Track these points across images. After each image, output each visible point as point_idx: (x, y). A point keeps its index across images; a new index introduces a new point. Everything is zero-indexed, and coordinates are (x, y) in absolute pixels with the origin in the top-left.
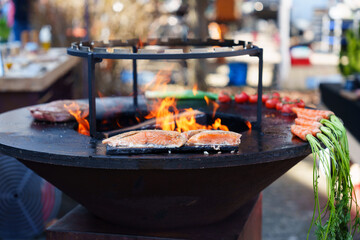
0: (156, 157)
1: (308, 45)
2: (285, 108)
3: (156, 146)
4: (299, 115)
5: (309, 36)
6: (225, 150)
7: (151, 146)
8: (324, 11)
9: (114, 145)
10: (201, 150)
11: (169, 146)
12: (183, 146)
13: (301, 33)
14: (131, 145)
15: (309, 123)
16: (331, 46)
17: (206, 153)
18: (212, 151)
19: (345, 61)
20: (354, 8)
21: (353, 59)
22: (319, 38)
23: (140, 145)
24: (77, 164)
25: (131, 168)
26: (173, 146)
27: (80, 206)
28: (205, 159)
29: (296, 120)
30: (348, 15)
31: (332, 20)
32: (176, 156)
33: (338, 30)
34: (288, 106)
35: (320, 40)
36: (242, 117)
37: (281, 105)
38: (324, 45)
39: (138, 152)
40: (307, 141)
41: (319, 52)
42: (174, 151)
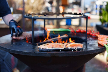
0: (56, 52)
1: (90, 13)
2: (94, 35)
3: (56, 49)
4: (99, 37)
5: (89, 10)
6: (79, 50)
7: (54, 48)
8: (94, 2)
9: (42, 48)
10: (70, 50)
11: (60, 49)
12: (65, 48)
13: (87, 9)
14: (47, 48)
15: (104, 40)
16: (96, 13)
17: (72, 51)
18: (74, 50)
19: (102, 17)
20: (103, 1)
21: (104, 17)
22: (92, 10)
23: (50, 48)
24: (30, 55)
25: (48, 56)
26: (61, 48)
27: (28, 66)
28: (72, 53)
29: (98, 39)
30: (101, 4)
31: (97, 5)
32: (63, 52)
33: (98, 8)
34: (94, 34)
35: (93, 11)
36: (80, 38)
37: (92, 33)
38: (94, 12)
39: (50, 51)
40: (105, 46)
41: (93, 15)
42: (62, 50)
